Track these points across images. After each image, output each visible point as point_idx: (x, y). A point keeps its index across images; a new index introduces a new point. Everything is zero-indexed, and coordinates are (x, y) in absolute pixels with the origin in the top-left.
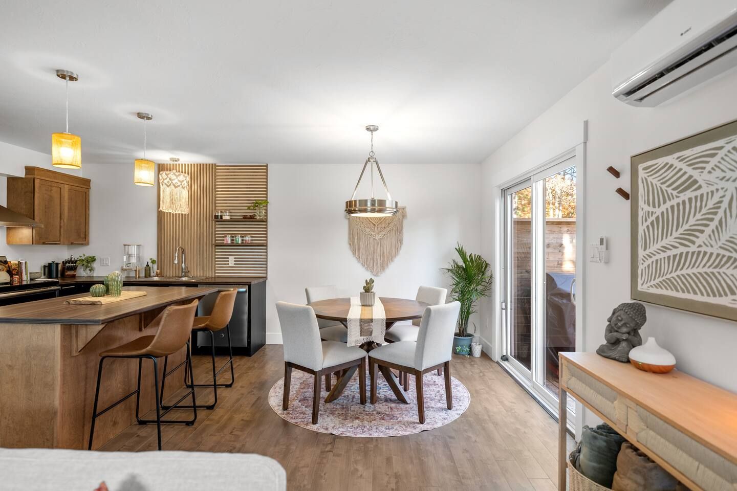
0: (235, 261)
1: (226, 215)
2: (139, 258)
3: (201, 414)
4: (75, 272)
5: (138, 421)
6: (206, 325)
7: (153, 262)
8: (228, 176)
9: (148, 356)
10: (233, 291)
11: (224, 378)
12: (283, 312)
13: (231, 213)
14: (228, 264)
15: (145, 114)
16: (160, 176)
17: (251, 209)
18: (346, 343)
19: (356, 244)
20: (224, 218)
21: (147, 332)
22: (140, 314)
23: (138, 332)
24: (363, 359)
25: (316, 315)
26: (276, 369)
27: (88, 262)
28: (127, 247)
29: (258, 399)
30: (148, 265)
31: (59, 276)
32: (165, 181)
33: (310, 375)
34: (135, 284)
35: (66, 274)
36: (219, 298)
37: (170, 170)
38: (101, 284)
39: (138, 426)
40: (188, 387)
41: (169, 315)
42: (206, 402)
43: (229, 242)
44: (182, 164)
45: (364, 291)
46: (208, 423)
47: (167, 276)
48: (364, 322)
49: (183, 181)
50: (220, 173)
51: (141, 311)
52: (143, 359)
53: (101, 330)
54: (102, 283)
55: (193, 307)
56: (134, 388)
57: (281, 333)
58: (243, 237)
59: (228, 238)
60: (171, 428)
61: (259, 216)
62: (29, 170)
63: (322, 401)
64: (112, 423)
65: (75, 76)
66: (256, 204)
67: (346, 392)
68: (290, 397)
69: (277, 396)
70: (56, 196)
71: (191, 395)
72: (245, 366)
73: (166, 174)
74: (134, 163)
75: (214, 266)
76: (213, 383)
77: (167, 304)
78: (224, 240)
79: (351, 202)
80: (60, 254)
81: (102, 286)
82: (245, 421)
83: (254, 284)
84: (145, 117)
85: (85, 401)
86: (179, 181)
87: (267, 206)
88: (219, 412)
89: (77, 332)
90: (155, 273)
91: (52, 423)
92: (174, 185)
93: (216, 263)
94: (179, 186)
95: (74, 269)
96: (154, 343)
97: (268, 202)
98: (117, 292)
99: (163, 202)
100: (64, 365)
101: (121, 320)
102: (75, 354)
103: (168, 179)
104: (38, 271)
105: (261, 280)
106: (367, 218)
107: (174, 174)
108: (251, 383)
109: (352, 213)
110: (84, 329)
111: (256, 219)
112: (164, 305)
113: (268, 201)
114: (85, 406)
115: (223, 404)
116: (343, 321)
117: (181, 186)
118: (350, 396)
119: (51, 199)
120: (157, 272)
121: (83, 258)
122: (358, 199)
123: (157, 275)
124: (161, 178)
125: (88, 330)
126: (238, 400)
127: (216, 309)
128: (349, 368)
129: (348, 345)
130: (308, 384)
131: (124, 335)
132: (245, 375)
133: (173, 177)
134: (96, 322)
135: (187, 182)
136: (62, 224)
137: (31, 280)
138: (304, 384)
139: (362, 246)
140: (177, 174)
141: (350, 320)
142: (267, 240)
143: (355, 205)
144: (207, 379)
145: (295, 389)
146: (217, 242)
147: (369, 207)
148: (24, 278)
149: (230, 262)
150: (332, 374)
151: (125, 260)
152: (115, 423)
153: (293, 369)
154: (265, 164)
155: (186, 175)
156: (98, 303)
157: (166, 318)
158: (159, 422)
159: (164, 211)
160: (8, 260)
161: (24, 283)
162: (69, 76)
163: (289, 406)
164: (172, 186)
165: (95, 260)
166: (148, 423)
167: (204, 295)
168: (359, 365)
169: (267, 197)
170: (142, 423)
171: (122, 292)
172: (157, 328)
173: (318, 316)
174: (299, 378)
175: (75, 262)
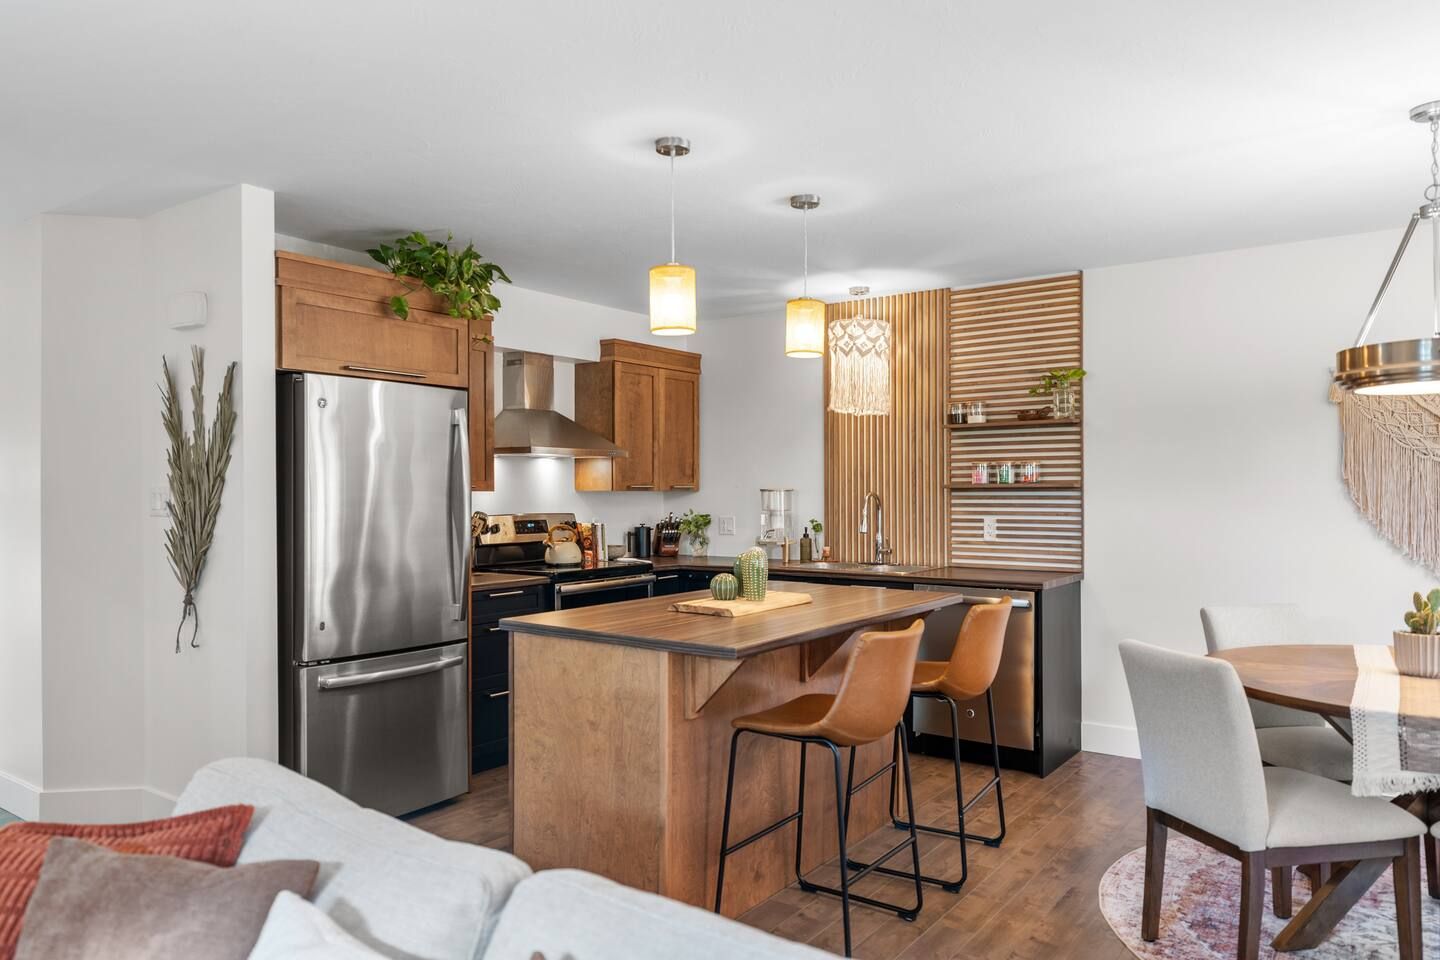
0: (998, 528)
1: (976, 414)
2: (789, 519)
3: (934, 899)
4: (677, 546)
5: (801, 882)
6: (941, 684)
7: (817, 528)
8: (980, 314)
9: (821, 739)
10: (1001, 605)
11: (979, 821)
12: (1141, 670)
13: (987, 406)
14: (982, 536)
15: (806, 196)
16: (830, 330)
17: (1040, 395)
18: (1349, 783)
19: (1368, 481)
20: (971, 420)
21: (817, 685)
22: (802, 644)
23: (798, 683)
24: (1411, 843)
25: (1245, 688)
26: (1115, 823)
27: (698, 527)
28: (766, 493)
29: (1071, 893)
30: (806, 536)
31: (652, 554)
32: (841, 343)
33: (1228, 859)
34: (783, 576)
35: (663, 549)
36: (968, 620)
37: (850, 317)
38: (728, 572)
39: (801, 894)
40: (900, 826)
41: (864, 652)
42: (942, 872)
43: (984, 480)
44: (875, 299)
45: (1409, 629)
46: (948, 923)
47: (844, 560)
48: (1413, 726)
49: (878, 338)
50: (960, 309)
51: (801, 639)
52: (808, 744)
53: (736, 671)
54: (730, 570)
55: (912, 638)
56: (792, 807)
57: (1134, 728)
58: (1018, 467)
59: (980, 470)
60: (867, 914)
61: (1061, 410)
62: (607, 346)
63: (1265, 944)
64: (752, 875)
65: (685, 145)
66: (1053, 381)
67: (1347, 933)
68: (1162, 907)
69: (1122, 896)
70: (646, 392)
71: (910, 848)
72: (1031, 800)
73: (844, 327)
74: (786, 309)
75: (949, 540)
76: (956, 828)
77: (855, 625)
78: (970, 476)
79: (1355, 353)
80: (652, 510)
81: (730, 577)
82: (1042, 943)
83: (1051, 589)
84: (804, 203)
85: (707, 817)
86: (868, 338)
87: (1080, 383)
88: (971, 904)
89: (694, 672)
90: (821, 552)
91: (656, 848)
92: (858, 349)
93: (954, 532)
94: (869, 351)
95: (674, 540)
96: (834, 715)
97: (1084, 373)
98: (758, 592)
99: (837, 390)
100: (674, 737)
101: (767, 654)
102: (691, 715)
103: (847, 336)
104: (620, 542)
105: (1068, 580)
106: (1411, 398)
107: (859, 324)
108: (1048, 847)
109: (1360, 385)
110: (706, 665)
111: (1052, 417)
112: (849, 627)
113: (1084, 369)
114: (707, 825)
115: (980, 885)
116: (1339, 714)
117: (873, 350)
118: (1358, 950)
119: (639, 397)
120: (824, 552)
121: (690, 518)
122: (1380, 339)
123: (825, 558)
124: (831, 336)
125: (713, 668)
126: (1017, 885)
127: (963, 648)
128: (1357, 863)
129: (1356, 790)
130: (1215, 884)
131: (772, 688)
132: (1031, 823)
133: (857, 331)
134: (724, 654)
135: (886, 341)
136: (656, 450)
137: (610, 559)
138: (1203, 882)
139: (1392, 486)
140: (866, 323)
141: (1363, 716)
142: (1081, 474)
143: (1373, 361)
144: (940, 815)
145: (1176, 890)
146: (953, 480)
147: (1425, 363)
148: (601, 556)
149: (985, 532)
150: (1294, 868)
151: (763, 522)
152: (758, 876)
153: (1170, 831)
154: (1075, 273)
155: (884, 323)
156: (727, 614)
157: (857, 657)
158: (844, 896)
159: (839, 411)
160: (578, 522)
161: (601, 565)
162: (676, 147)
163: (1161, 932)
164: (855, 354)
165: (709, 522)
166: (818, 892)
167: (932, 611)
168: (1395, 860)
169: (1080, 360)
170: (808, 888)
171: (767, 592)
172: (839, 677)
173: (1251, 693)
174: (1188, 862)
175: (676, 526)
